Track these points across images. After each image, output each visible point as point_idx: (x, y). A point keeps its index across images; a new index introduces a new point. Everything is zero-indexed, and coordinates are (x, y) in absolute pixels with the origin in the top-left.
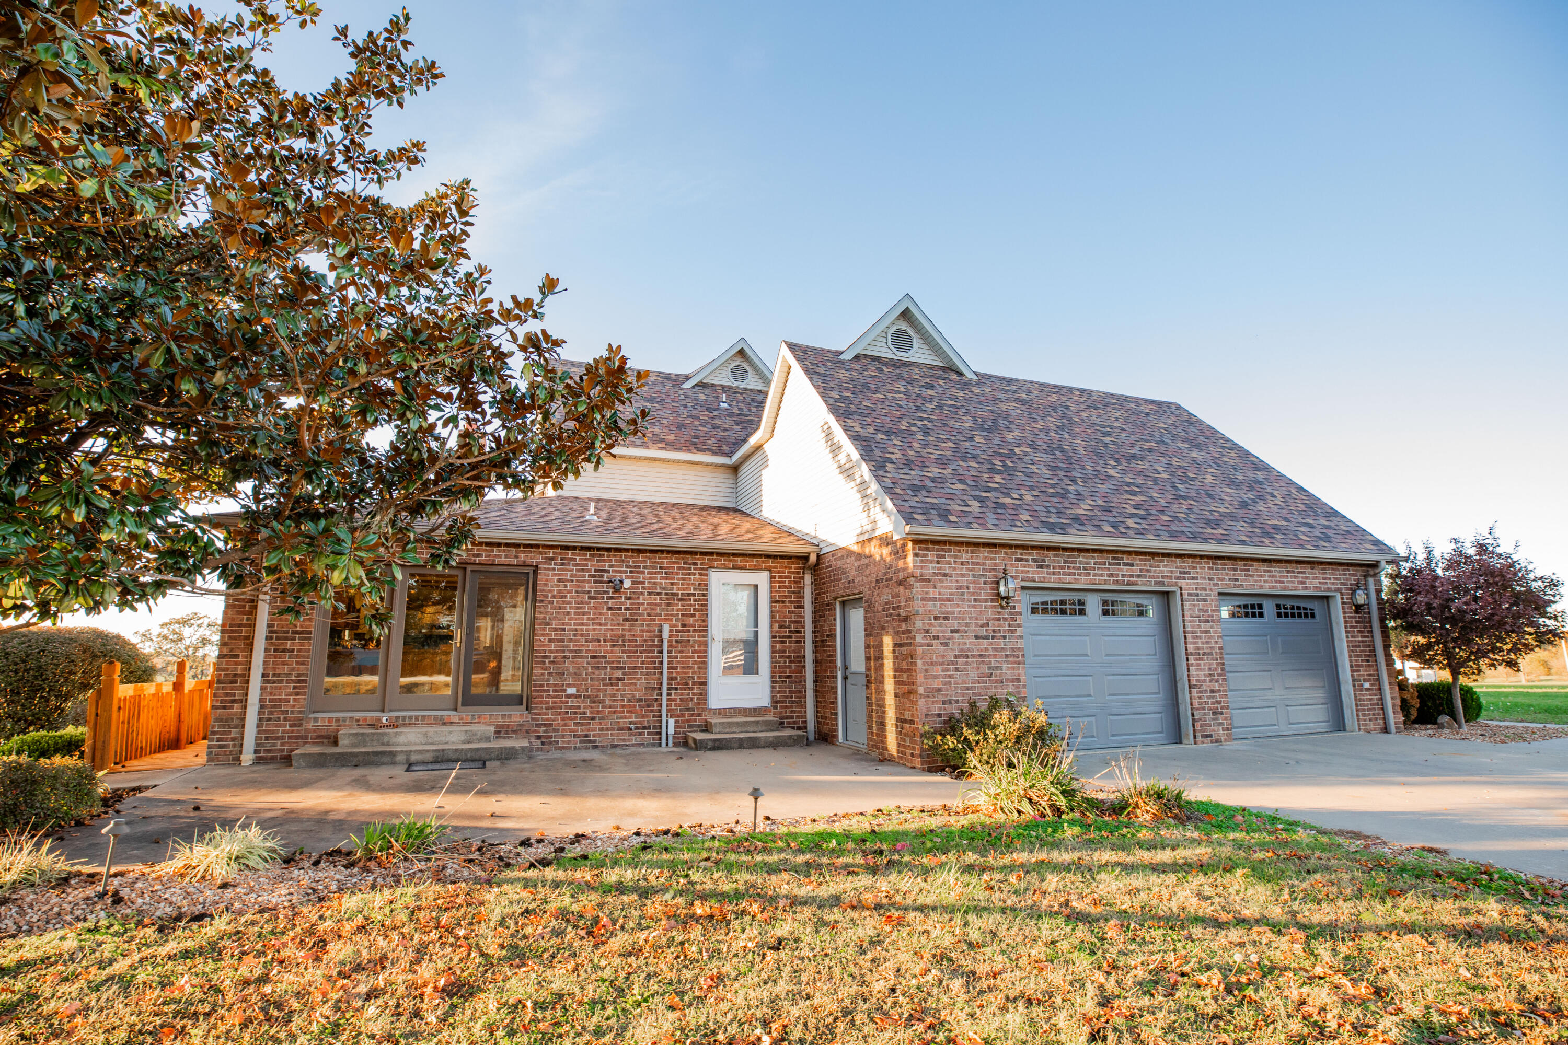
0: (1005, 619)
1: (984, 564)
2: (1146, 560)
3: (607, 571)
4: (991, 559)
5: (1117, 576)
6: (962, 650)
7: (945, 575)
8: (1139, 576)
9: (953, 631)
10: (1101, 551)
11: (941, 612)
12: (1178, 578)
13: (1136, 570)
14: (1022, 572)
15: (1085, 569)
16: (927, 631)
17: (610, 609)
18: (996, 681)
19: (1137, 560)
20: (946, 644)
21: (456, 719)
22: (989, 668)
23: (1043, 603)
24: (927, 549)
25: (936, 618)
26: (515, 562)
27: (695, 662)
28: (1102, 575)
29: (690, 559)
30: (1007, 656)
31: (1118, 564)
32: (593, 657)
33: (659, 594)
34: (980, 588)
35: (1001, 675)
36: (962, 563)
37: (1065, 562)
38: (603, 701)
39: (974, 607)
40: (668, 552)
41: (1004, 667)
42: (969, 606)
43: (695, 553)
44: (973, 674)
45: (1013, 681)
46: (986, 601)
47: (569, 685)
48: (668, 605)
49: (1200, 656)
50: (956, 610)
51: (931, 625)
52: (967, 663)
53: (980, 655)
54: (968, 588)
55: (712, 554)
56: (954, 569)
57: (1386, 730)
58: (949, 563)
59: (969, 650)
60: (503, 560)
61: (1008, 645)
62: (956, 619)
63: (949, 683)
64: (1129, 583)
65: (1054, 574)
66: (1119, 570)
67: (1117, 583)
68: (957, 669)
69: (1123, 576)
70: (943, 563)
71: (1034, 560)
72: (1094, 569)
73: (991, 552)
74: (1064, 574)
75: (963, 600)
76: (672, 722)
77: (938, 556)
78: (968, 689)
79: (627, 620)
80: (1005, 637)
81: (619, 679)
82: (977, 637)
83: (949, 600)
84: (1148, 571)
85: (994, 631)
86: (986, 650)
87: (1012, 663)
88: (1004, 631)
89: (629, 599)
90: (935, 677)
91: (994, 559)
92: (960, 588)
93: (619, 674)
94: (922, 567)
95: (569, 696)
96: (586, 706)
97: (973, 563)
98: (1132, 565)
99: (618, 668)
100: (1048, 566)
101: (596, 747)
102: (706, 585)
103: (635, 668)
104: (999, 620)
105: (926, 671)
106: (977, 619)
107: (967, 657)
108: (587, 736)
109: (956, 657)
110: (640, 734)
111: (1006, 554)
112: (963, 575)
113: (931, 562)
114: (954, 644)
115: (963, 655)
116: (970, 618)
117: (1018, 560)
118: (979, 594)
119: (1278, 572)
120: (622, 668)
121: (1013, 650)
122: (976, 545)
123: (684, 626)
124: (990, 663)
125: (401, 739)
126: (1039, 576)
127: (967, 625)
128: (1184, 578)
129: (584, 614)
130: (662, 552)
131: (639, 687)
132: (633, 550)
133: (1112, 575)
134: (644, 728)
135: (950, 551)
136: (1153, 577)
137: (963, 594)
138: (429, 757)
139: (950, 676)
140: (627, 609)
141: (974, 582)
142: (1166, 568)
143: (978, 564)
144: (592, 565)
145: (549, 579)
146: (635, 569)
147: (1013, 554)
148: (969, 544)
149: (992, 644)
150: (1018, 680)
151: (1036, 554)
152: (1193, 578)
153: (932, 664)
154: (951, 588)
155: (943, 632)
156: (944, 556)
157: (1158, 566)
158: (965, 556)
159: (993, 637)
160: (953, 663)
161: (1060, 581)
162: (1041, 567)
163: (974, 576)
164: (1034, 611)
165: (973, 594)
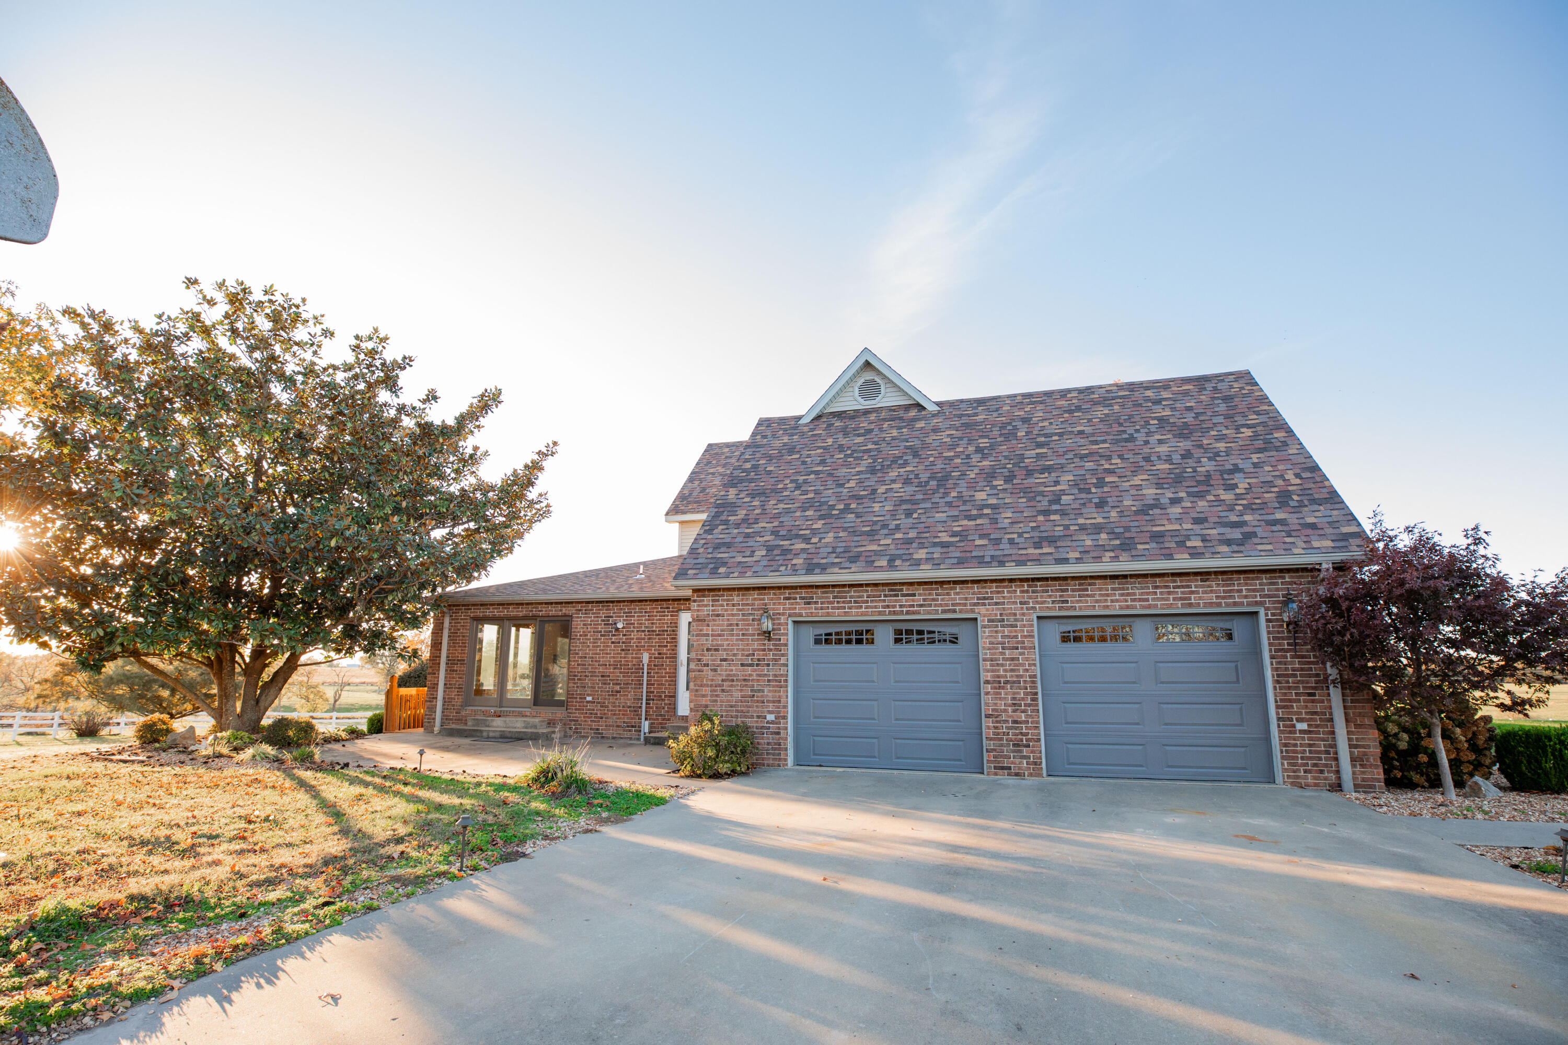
0: (770, 650)
1: (753, 605)
2: (932, 589)
3: (612, 617)
4: (761, 600)
5: (894, 606)
6: (729, 675)
7: (718, 615)
8: (921, 606)
9: (721, 660)
10: (876, 585)
11: (712, 645)
12: (975, 604)
13: (919, 599)
14: (790, 609)
15: (856, 602)
16: (699, 660)
17: (613, 643)
18: (758, 701)
19: (920, 590)
20: (715, 670)
21: (528, 714)
22: (752, 691)
23: (826, 635)
24: (704, 596)
25: (708, 650)
26: (560, 613)
27: (666, 681)
28: (876, 607)
29: (665, 604)
30: (769, 681)
31: (897, 595)
32: (602, 676)
33: (644, 631)
34: (748, 625)
35: (762, 696)
36: (733, 605)
37: (835, 597)
38: (607, 707)
39: (742, 640)
40: (650, 601)
41: (766, 690)
42: (737, 640)
43: (669, 600)
44: (737, 695)
45: (774, 702)
46: (754, 635)
47: (588, 695)
48: (649, 639)
49: (998, 684)
50: (725, 643)
51: (703, 655)
52: (732, 686)
53: (745, 680)
54: (737, 625)
55: (680, 600)
56: (726, 610)
57: (1337, 787)
58: (722, 605)
59: (734, 675)
60: (553, 613)
61: (771, 672)
62: (725, 650)
63: (716, 701)
64: (908, 613)
65: (822, 608)
66: (896, 601)
67: (895, 613)
68: (723, 691)
69: (901, 606)
70: (716, 606)
71: (801, 598)
72: (867, 602)
73: (761, 594)
74: (833, 608)
75: (733, 635)
76: (647, 723)
77: (713, 601)
78: (731, 706)
79: (623, 650)
80: (768, 665)
81: (617, 692)
82: (742, 665)
83: (719, 635)
84: (933, 600)
85: (759, 660)
86: (750, 675)
87: (774, 686)
88: (768, 660)
89: (624, 635)
90: (703, 696)
91: (764, 599)
92: (731, 625)
93: (617, 688)
94: (698, 611)
95: (588, 702)
96: (597, 709)
97: (743, 605)
98: (914, 595)
99: (617, 684)
100: (816, 603)
101: (603, 737)
102: (676, 623)
103: (627, 684)
104: (764, 650)
105: (697, 691)
106: (743, 650)
107: (733, 681)
108: (598, 729)
109: (723, 680)
110: (630, 731)
111: (775, 594)
112: (733, 615)
113: (706, 606)
114: (721, 670)
115: (730, 679)
116: (738, 650)
117: (785, 599)
118: (748, 630)
119: (1136, 589)
120: (620, 684)
121: (775, 675)
122: (747, 589)
123: (659, 654)
124: (753, 686)
125: (494, 724)
126: (805, 612)
127: (734, 655)
128: (984, 604)
129: (597, 646)
130: (646, 601)
131: (628, 699)
132: (628, 601)
133: (888, 606)
134: (632, 727)
135: (723, 595)
136: (941, 605)
137: (733, 630)
138: (497, 734)
139: (717, 696)
140: (623, 643)
141: (743, 620)
142: (957, 596)
143: (748, 605)
144: (603, 614)
145: (578, 625)
146: (629, 615)
147: (781, 594)
148: (740, 589)
149: (755, 670)
150: (779, 701)
151: (804, 593)
152: (997, 604)
153: (701, 686)
154: (723, 625)
155: (714, 660)
156: (718, 601)
157: (948, 594)
158: (736, 599)
159: (757, 665)
160: (720, 686)
161: (828, 614)
162: (809, 603)
163: (743, 615)
164: (818, 641)
165: (742, 630)
